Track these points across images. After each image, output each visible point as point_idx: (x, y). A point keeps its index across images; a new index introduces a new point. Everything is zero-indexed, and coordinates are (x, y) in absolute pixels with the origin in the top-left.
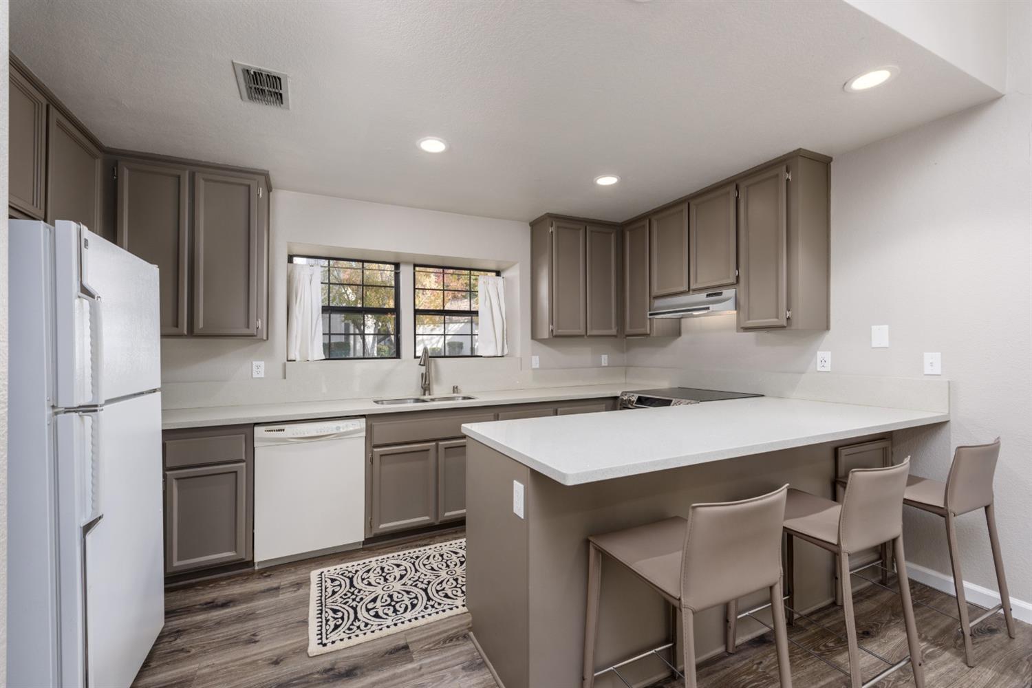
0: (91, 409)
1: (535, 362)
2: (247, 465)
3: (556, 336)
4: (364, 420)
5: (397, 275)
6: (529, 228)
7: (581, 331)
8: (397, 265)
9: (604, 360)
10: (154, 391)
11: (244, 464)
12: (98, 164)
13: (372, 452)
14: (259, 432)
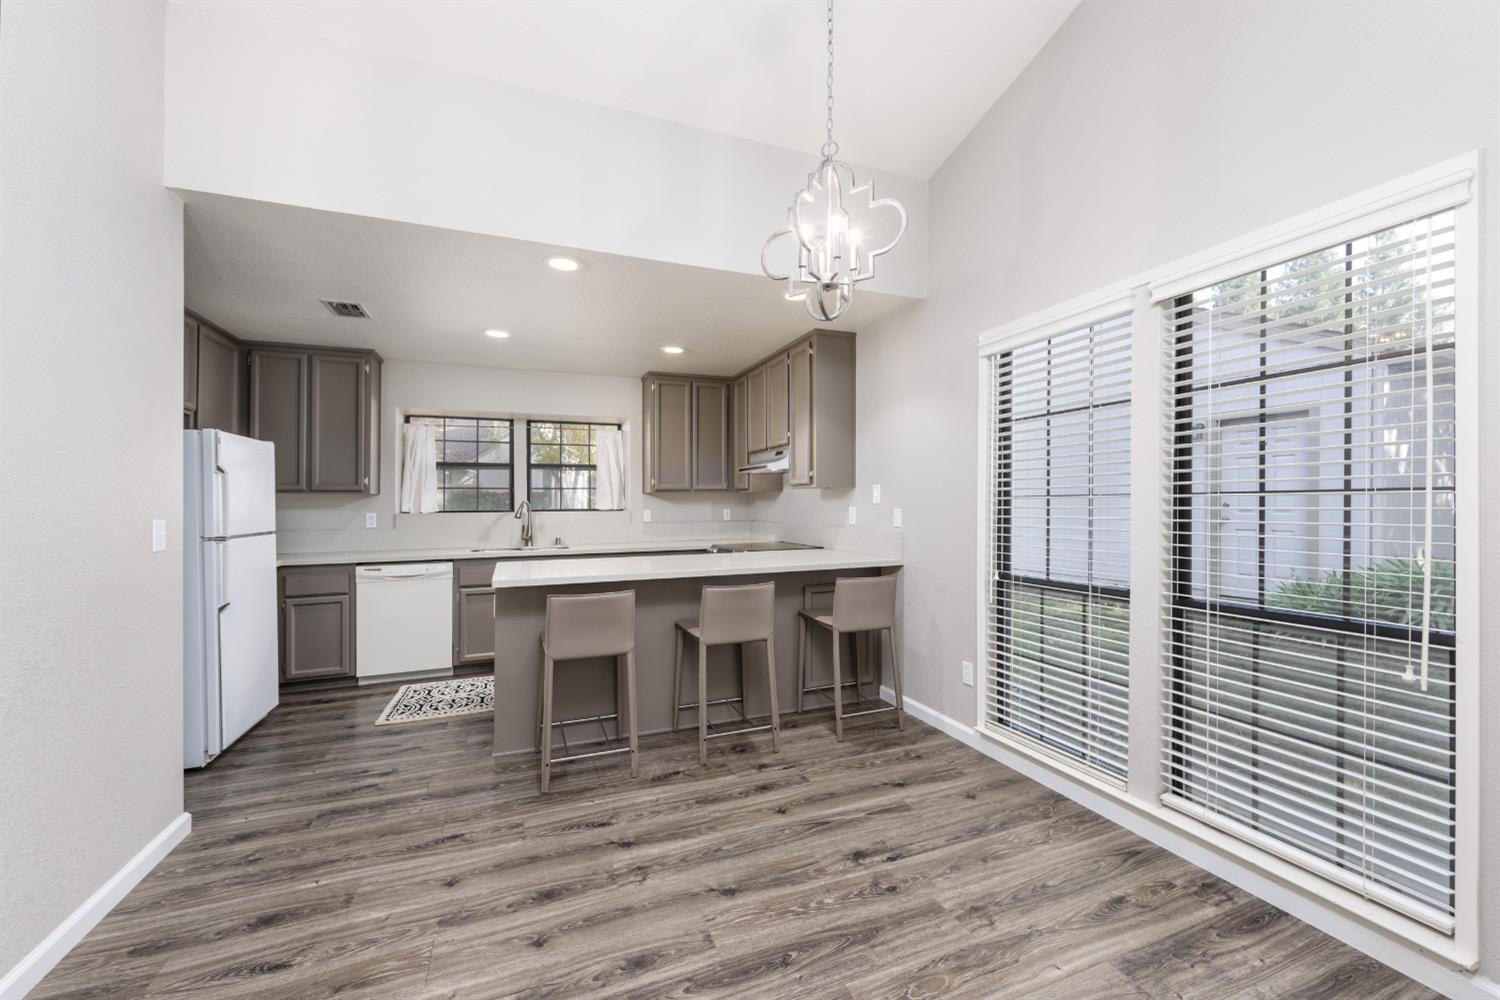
0: (223, 539)
1: (647, 515)
2: (350, 598)
3: (658, 491)
4: (451, 564)
5: (512, 431)
6: (641, 384)
7: (686, 485)
8: (511, 421)
9: (727, 513)
10: (271, 533)
11: (347, 596)
12: (236, 355)
13: (460, 592)
14: (359, 570)
